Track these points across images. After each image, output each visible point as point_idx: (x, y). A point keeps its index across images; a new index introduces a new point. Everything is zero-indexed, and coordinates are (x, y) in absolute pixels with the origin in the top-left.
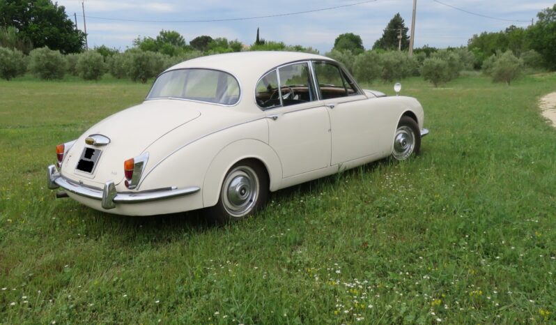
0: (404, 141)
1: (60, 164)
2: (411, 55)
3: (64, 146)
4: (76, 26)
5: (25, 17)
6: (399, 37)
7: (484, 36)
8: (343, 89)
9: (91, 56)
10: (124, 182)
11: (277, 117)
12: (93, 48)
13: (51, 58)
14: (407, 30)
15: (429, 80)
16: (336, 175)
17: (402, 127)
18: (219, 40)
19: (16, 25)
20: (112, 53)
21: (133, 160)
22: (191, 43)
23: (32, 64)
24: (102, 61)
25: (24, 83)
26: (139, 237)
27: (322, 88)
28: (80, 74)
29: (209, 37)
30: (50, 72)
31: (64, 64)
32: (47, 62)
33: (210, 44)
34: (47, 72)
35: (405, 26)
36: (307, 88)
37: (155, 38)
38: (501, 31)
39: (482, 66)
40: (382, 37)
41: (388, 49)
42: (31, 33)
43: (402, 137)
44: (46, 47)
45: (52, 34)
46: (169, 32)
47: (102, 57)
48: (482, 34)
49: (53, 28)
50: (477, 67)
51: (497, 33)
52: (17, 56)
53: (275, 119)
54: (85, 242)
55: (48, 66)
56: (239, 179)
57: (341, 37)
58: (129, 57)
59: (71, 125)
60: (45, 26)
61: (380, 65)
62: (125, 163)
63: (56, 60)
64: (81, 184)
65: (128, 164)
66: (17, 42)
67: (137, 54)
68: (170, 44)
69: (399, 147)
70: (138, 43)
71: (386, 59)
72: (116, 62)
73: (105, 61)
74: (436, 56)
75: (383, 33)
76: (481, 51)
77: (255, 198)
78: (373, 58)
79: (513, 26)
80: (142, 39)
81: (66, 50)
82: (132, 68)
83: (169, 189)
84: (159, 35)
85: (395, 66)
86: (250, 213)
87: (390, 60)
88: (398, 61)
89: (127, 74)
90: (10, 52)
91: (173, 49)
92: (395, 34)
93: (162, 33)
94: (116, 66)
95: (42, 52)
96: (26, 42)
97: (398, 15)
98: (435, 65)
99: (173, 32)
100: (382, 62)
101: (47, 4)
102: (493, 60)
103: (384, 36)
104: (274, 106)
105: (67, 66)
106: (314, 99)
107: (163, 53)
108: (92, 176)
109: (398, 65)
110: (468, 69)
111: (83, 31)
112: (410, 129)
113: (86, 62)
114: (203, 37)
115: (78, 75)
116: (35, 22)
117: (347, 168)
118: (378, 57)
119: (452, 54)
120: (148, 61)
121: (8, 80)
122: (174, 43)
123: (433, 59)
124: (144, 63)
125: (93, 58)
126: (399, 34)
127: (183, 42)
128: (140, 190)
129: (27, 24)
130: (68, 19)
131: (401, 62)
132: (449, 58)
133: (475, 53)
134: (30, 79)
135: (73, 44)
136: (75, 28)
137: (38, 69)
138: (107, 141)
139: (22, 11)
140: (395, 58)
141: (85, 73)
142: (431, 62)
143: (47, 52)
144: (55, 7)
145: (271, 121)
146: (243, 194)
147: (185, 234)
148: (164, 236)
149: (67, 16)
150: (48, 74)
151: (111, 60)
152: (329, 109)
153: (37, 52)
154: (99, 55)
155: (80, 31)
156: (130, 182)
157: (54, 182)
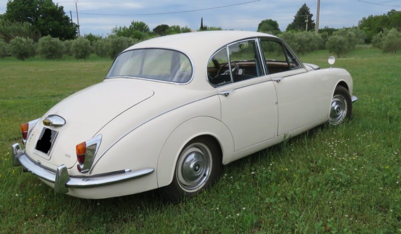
0: (338, 108)
1: (25, 141)
2: (316, 33)
3: (28, 125)
4: (71, 20)
5: (36, 15)
6: (306, 21)
7: (371, 18)
8: (286, 64)
9: (81, 41)
10: (76, 166)
11: (228, 94)
12: (83, 36)
13: (53, 43)
14: (312, 15)
15: (333, 52)
16: (282, 143)
17: (336, 96)
18: (173, 27)
19: (30, 21)
20: (96, 39)
21: (84, 144)
22: (153, 30)
23: (39, 48)
24: (89, 45)
25: (33, 63)
26: (95, 218)
27: (267, 63)
28: (73, 55)
29: (167, 26)
30: (53, 54)
31: (62, 47)
32: (49, 46)
33: (167, 31)
34: (50, 53)
35: (311, 13)
36: (254, 63)
37: (128, 27)
38: (384, 14)
39: (372, 41)
40: (293, 21)
41: (299, 30)
42: (40, 26)
43: (336, 105)
44: (49, 35)
45: (54, 26)
46: (138, 23)
47: (89, 41)
48: (369, 17)
49: (55, 22)
50: (368, 41)
51: (381, 16)
52: (29, 43)
53: (226, 95)
54: (43, 223)
55: (50, 50)
56: (193, 156)
57: (263, 22)
58: (108, 41)
59: (58, 95)
60: (50, 20)
61: (295, 42)
62: (77, 146)
63: (56, 44)
64: (39, 164)
65: (80, 148)
66: (30, 33)
67: (114, 39)
68: (139, 31)
69: (334, 114)
70: (116, 31)
71: (299, 38)
72: (99, 45)
73: (91, 45)
74: (338, 34)
75: (294, 18)
76: (370, 30)
77: (208, 172)
78: (290, 36)
79: (393, 10)
80: (118, 27)
81: (64, 38)
82: (110, 49)
83: (123, 172)
84: (131, 24)
85: (306, 43)
86: (204, 187)
87: (302, 38)
88: (308, 39)
89: (107, 54)
90: (24, 40)
91: (141, 35)
92: (303, 19)
93: (132, 23)
94: (99, 48)
95: (46, 40)
96: (36, 33)
97: (305, 5)
98: (338, 40)
99: (141, 22)
100: (296, 39)
101: (51, 5)
102: (381, 36)
103: (295, 21)
104: (225, 82)
105: (65, 49)
106: (262, 74)
107: (134, 38)
108: (49, 158)
109: (308, 42)
110: (360, 43)
111: (77, 23)
112: (343, 97)
113: (77, 46)
114: (162, 25)
115: (72, 55)
116: (43, 18)
117: (292, 136)
118: (293, 36)
119: (350, 32)
120: (122, 44)
121: (23, 60)
122: (141, 30)
123: (336, 36)
124: (119, 45)
125: (83, 42)
126: (306, 19)
127: (148, 30)
128: (93, 173)
129: (37, 20)
130: (65, 15)
131: (311, 40)
132: (348, 35)
133: (365, 31)
134: (38, 59)
135: (70, 33)
136: (71, 22)
137: (44, 52)
138: (62, 123)
139: (33, 10)
140: (306, 36)
141: (77, 54)
142: (335, 38)
143: (50, 39)
144: (57, 7)
145: (223, 97)
146: (196, 170)
147: (140, 216)
148: (120, 216)
149: (65, 13)
150: (51, 55)
151: (96, 44)
152: (276, 83)
153: (43, 40)
154: (87, 40)
155: (74, 23)
156: (82, 167)
157: (18, 160)
